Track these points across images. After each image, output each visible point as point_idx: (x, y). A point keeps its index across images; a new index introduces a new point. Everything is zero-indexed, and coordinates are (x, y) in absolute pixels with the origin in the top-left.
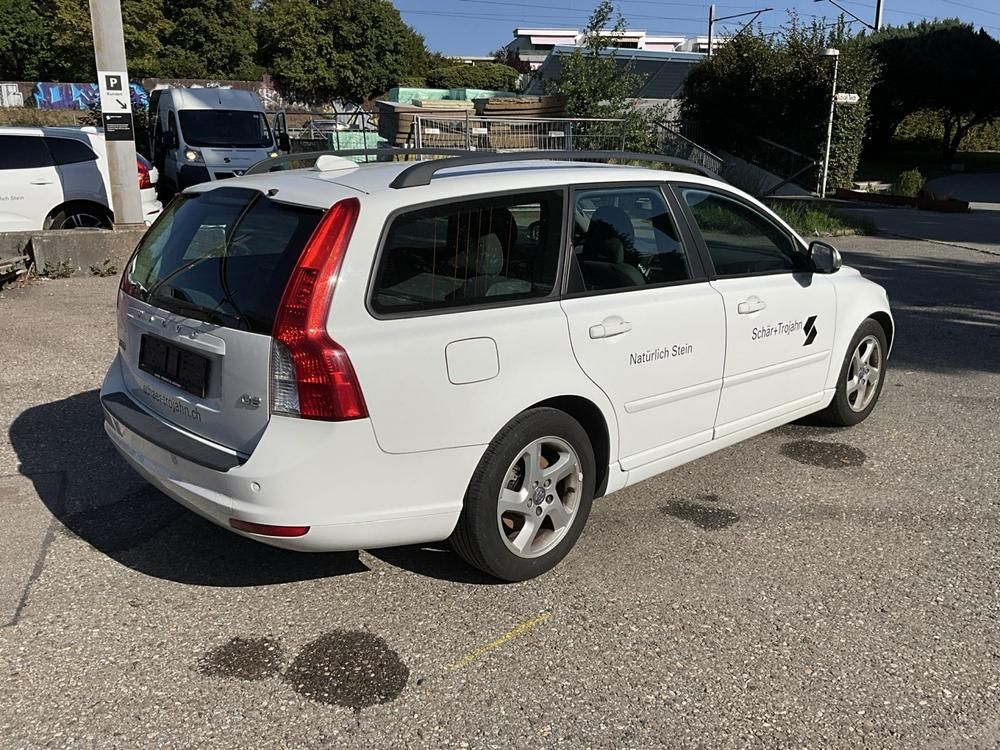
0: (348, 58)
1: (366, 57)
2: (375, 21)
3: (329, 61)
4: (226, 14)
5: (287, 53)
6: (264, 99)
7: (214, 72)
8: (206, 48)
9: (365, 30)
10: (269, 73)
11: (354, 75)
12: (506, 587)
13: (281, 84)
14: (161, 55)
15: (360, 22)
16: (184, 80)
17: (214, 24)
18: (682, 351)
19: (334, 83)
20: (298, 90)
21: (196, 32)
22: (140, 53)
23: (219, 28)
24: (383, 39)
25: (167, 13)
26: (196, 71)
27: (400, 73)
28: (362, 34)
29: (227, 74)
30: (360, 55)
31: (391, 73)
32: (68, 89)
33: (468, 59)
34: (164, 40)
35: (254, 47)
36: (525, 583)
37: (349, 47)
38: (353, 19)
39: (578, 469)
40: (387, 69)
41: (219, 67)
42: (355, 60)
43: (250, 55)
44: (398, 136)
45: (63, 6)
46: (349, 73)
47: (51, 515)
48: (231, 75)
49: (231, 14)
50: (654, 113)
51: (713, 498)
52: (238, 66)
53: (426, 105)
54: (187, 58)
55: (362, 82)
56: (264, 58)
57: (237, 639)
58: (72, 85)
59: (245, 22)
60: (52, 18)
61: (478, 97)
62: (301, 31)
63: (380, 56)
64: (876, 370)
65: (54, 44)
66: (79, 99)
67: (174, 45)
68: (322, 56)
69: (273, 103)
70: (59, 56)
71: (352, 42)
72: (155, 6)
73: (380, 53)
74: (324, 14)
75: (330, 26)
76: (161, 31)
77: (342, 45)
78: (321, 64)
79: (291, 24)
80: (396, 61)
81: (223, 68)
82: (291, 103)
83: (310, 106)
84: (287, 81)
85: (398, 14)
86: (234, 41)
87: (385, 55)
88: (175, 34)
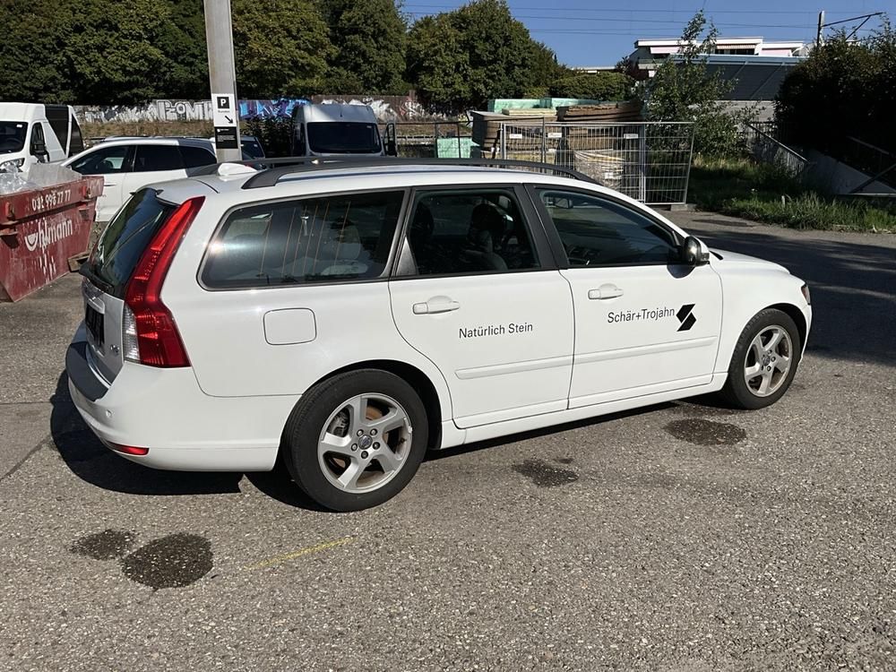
0: (481, 72)
1: (497, 71)
2: (507, 39)
3: (465, 77)
4: (381, 39)
5: (430, 70)
6: (409, 111)
7: (369, 88)
8: (363, 68)
9: (497, 48)
10: (414, 88)
11: (486, 87)
12: (335, 515)
13: (424, 98)
14: (328, 75)
15: (493, 41)
16: (344, 96)
17: (370, 48)
18: (521, 329)
19: (468, 95)
20: (438, 103)
21: (356, 55)
22: (311, 74)
23: (375, 51)
24: (513, 55)
25: (334, 40)
26: (355, 88)
27: (526, 84)
28: (495, 52)
29: (380, 90)
30: (492, 71)
31: (517, 84)
32: (254, 104)
33: (592, 70)
34: (331, 63)
35: (403, 67)
36: (351, 514)
37: (483, 64)
38: (488, 38)
39: (407, 423)
40: (515, 81)
41: (373, 84)
42: (487, 75)
43: (400, 73)
44: (487, 141)
45: (252, 37)
46: (481, 86)
47: (49, 431)
48: (383, 91)
49: (385, 39)
50: (742, 115)
51: (567, 461)
52: (389, 83)
53: (512, 113)
54: (348, 77)
55: (492, 93)
56: (411, 76)
57: (110, 530)
58: (257, 101)
59: (397, 46)
60: (244, 47)
61: (563, 105)
62: (443, 50)
63: (509, 70)
64: (787, 359)
65: (245, 69)
66: (262, 113)
67: (338, 67)
68: (459, 72)
69: (416, 114)
70: (248, 78)
71: (485, 59)
72: (325, 34)
73: (509, 68)
74: (462, 36)
75: (468, 46)
76: (329, 55)
77: (476, 62)
78: (458, 78)
79: (434, 45)
80: (523, 74)
81: (377, 85)
82: (431, 114)
83: (447, 116)
84: (428, 95)
85: (528, 32)
86: (386, 62)
87: (514, 69)
88: (340, 57)
